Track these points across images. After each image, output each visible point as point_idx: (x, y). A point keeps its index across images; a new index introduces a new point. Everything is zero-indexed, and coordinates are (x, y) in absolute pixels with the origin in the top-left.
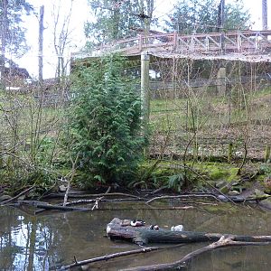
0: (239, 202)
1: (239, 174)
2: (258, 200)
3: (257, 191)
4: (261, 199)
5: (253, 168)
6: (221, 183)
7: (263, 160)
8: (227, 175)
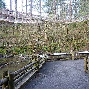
0: (7, 57)
1: (6, 51)
2: (12, 56)
3: (11, 55)
4: (13, 56)
5: (10, 49)
6: (2, 54)
7: (12, 47)
8: (3, 51)
